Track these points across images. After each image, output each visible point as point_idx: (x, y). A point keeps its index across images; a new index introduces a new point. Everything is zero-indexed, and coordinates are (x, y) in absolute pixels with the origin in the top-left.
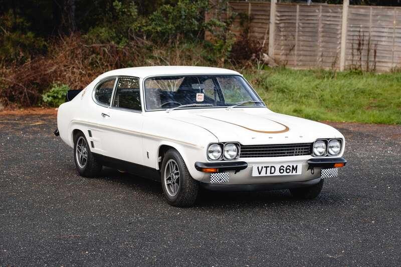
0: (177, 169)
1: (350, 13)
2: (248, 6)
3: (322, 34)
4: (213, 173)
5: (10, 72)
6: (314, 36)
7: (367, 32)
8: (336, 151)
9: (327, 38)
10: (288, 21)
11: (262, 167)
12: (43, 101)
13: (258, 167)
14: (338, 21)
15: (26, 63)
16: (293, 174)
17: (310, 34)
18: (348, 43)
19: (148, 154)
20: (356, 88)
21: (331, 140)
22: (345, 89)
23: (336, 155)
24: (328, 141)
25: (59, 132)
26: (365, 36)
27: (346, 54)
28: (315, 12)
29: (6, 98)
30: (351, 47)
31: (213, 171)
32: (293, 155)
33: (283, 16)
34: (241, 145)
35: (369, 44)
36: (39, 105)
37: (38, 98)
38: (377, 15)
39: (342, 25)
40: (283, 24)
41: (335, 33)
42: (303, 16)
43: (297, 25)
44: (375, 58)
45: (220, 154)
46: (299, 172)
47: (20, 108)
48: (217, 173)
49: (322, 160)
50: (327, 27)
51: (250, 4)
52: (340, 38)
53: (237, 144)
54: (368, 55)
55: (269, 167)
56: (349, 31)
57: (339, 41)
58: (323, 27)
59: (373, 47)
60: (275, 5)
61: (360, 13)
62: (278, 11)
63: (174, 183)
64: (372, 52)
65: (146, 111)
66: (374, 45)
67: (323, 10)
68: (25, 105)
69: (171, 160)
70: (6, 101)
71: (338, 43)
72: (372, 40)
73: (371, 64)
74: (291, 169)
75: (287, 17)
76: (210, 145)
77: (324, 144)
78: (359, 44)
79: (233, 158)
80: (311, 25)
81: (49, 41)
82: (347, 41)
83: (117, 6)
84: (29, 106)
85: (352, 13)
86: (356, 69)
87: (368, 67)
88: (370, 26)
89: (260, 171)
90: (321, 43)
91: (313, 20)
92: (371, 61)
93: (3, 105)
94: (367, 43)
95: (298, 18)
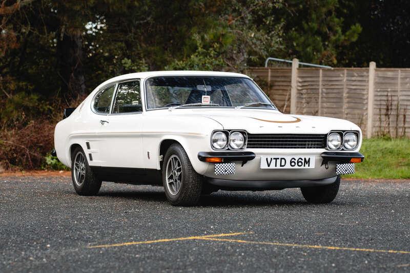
0: (179, 165)
1: (377, 76)
2: (268, 72)
3: (347, 100)
4: (217, 163)
5: (12, 134)
6: (340, 102)
7: (394, 96)
8: (353, 145)
9: (352, 104)
10: (311, 87)
11: (271, 159)
12: (47, 164)
13: (267, 159)
14: (365, 86)
15: (29, 125)
16: (305, 168)
17: (335, 100)
18: (375, 108)
19: (148, 154)
20: (384, 148)
21: (347, 132)
22: (372, 149)
23: (352, 150)
24: (344, 134)
25: (55, 152)
26: (394, 100)
27: (374, 121)
28: (339, 76)
29: (7, 161)
30: (379, 113)
31: (217, 160)
32: (305, 148)
33: (305, 82)
34: (248, 134)
35: (397, 109)
36: (43, 168)
37: (41, 160)
38: (406, 78)
39: (368, 89)
40: (306, 91)
41: (361, 98)
42: (327, 81)
43: (320, 91)
44: (404, 124)
45: (226, 142)
46: (312, 165)
47: (21, 171)
48: (222, 163)
49: (337, 154)
50: (353, 91)
51: (270, 70)
52: (367, 103)
53: (243, 132)
54: (397, 121)
55: (278, 159)
56: (376, 96)
57: (366, 107)
58: (348, 93)
59: (402, 112)
60: (296, 71)
61: (388, 76)
62: (299, 77)
63: (176, 181)
64: (401, 117)
65: (147, 111)
66: (403, 110)
67: (347, 74)
68: (28, 168)
69: (173, 156)
70: (7, 163)
71: (365, 108)
72: (401, 105)
73: (400, 130)
74: (303, 161)
75: (309, 83)
76: (215, 132)
77: (338, 137)
78: (387, 110)
79: (240, 148)
80: (335, 91)
81: (54, 104)
82: (375, 106)
83: (127, 63)
84: (32, 168)
85: (379, 77)
86: (384, 135)
87: (397, 134)
88: (399, 90)
89: (269, 163)
90: (347, 110)
91: (337, 85)
92: (400, 127)
93: (4, 167)
94: (396, 108)
95: (321, 83)
